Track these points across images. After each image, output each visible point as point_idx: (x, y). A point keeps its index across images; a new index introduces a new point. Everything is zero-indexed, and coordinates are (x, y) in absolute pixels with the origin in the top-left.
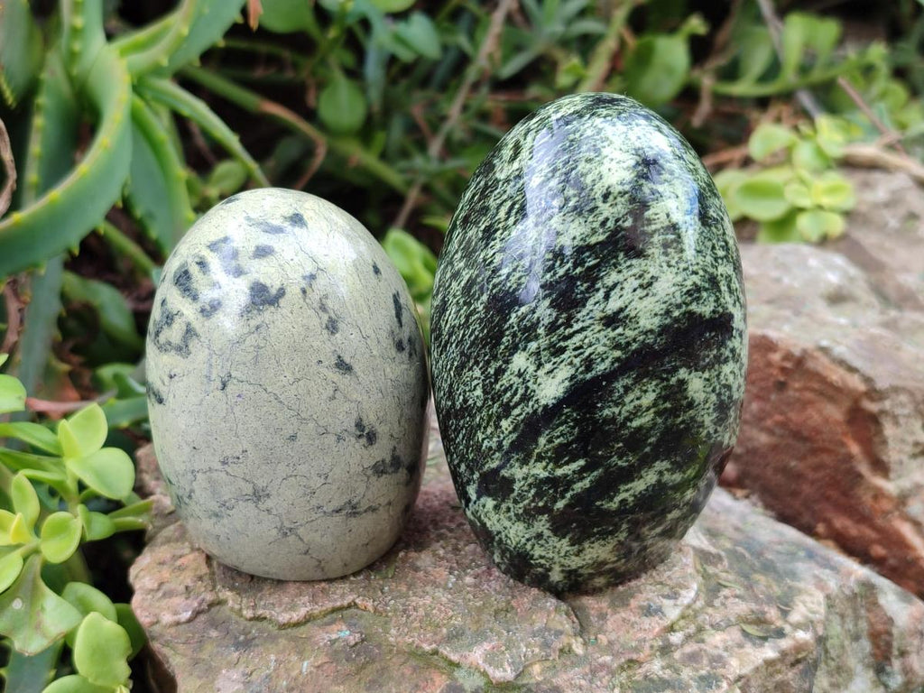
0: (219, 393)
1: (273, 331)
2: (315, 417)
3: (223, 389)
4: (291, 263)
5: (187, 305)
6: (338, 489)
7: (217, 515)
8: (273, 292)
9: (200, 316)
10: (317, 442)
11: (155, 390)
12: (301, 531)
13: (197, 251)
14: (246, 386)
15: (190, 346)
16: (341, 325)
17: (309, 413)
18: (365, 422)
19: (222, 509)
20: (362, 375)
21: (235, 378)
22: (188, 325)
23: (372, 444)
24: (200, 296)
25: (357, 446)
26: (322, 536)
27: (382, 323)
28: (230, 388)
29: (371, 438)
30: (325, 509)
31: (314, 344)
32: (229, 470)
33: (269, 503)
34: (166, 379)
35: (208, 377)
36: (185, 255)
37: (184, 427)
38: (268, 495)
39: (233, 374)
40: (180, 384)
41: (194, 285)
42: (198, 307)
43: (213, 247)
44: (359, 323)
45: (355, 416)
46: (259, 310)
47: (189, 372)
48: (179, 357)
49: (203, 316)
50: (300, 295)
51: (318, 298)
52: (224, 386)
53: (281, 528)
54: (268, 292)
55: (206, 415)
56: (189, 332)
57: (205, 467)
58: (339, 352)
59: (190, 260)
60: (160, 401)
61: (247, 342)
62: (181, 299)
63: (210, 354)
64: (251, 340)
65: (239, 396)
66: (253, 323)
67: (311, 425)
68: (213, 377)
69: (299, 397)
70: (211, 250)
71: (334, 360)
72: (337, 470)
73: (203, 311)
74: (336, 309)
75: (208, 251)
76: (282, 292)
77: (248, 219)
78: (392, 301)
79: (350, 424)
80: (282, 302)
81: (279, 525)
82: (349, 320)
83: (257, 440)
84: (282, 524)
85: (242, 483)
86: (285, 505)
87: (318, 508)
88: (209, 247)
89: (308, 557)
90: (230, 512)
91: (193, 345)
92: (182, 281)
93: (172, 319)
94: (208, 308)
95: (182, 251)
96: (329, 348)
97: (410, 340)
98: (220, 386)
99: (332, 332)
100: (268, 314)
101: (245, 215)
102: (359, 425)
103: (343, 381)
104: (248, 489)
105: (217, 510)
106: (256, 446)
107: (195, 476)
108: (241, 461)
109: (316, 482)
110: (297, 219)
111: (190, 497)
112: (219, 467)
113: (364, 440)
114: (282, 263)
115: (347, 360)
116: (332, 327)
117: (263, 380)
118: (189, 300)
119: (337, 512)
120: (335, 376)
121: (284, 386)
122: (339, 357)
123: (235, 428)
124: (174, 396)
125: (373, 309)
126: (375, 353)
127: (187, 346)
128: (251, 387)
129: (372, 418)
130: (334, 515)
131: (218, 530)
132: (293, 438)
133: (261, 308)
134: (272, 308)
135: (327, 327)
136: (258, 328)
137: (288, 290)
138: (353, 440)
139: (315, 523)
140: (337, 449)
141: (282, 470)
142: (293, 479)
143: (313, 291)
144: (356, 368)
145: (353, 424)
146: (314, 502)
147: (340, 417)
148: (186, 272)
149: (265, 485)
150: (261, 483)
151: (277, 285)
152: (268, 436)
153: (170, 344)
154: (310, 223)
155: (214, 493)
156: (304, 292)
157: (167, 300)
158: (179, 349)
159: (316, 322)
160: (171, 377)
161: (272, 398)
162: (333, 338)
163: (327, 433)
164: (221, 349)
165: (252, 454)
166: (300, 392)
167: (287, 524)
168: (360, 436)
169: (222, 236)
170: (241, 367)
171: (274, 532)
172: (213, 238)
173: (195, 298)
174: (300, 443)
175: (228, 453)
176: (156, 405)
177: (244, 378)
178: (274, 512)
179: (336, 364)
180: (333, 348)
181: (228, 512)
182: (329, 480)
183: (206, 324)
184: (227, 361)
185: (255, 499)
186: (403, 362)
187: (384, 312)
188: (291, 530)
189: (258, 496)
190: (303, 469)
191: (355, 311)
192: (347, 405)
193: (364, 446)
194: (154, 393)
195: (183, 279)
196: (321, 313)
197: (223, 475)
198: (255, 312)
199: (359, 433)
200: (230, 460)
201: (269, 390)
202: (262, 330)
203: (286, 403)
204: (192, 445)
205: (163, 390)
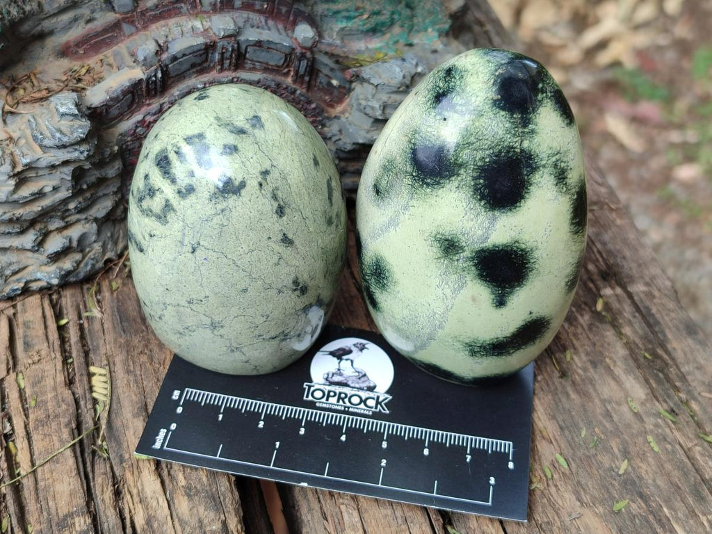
0: (190, 255)
1: (234, 214)
2: (263, 277)
3: (193, 252)
4: (251, 160)
5: (167, 185)
6: (276, 324)
7: (181, 334)
8: (237, 183)
9: (177, 196)
10: (263, 294)
11: (137, 240)
12: (244, 350)
13: (175, 141)
14: (211, 253)
15: (168, 217)
16: (287, 211)
17: (258, 275)
18: (300, 280)
19: (186, 331)
20: (301, 247)
21: (203, 246)
22: (167, 201)
23: (303, 294)
24: (178, 180)
25: (293, 296)
26: (260, 353)
27: (318, 206)
28: (197, 253)
29: (304, 290)
30: (264, 337)
31: (266, 225)
32: (193, 307)
33: (222, 331)
34: (147, 237)
35: (182, 243)
36: (165, 141)
37: (159, 273)
38: (222, 326)
39: (202, 243)
40: (159, 243)
41: (173, 171)
42: (176, 188)
43: (189, 140)
44: (301, 207)
45: (293, 276)
46: (224, 197)
47: (166, 236)
48: (158, 224)
49: (180, 196)
50: (258, 187)
51: (271, 189)
52: (194, 251)
53: (230, 347)
54: (232, 183)
55: (178, 269)
56: (168, 206)
57: (175, 303)
58: (285, 231)
59: (169, 148)
60: (141, 250)
61: (214, 221)
62: (161, 178)
63: (184, 226)
64: (217, 220)
65: (205, 259)
66: (219, 207)
67: (260, 283)
68: (186, 242)
69: (251, 263)
70: (188, 143)
71: (280, 237)
72: (276, 313)
73: (179, 192)
74: (284, 198)
75: (185, 143)
76: (243, 185)
77: (218, 119)
78: (326, 186)
79: (288, 281)
80: (243, 192)
81: (228, 345)
82: (294, 206)
83: (217, 291)
84: (231, 344)
85: (203, 317)
86: (235, 333)
87: (259, 336)
88: (185, 139)
89: (247, 364)
90: (192, 334)
91: (170, 216)
92: (163, 164)
93: (154, 193)
94: (184, 191)
95: (163, 137)
96: (277, 227)
97: (337, 215)
98: (191, 250)
99: (280, 216)
100: (232, 201)
101: (215, 115)
102: (296, 282)
103: (286, 252)
104: (208, 321)
105: (182, 330)
106: (216, 294)
107: (166, 307)
108: (203, 303)
109: (261, 320)
110: (256, 121)
111: (160, 318)
112: (187, 305)
113: (298, 293)
114: (244, 160)
115: (290, 236)
116: (281, 211)
117: (225, 249)
118: (169, 181)
119: (273, 339)
120: (280, 248)
121: (241, 255)
122: (284, 234)
123: (200, 280)
124: (153, 250)
125: (312, 195)
126: (311, 229)
127: (165, 217)
128: (215, 254)
129: (306, 276)
130: (271, 340)
131: (181, 341)
132: (245, 291)
133: (226, 196)
134: (235, 197)
135: (277, 212)
136: (223, 211)
137: (248, 183)
138: (290, 292)
139: (255, 345)
140: (277, 299)
141: (234, 311)
142: (243, 317)
143: (267, 184)
144: (297, 242)
145: (291, 282)
146: (257, 332)
147: (282, 277)
148: (166, 158)
149: (220, 320)
150: (217, 319)
151: (239, 179)
152: (226, 288)
153: (151, 211)
154: (267, 125)
155: (180, 319)
156: (261, 185)
157: (150, 176)
158: (159, 217)
159: (269, 206)
160: (151, 236)
161: (231, 263)
162: (280, 220)
163: (271, 288)
164: (193, 224)
165: (212, 299)
166: (253, 259)
167: (235, 345)
168: (295, 290)
169: (196, 132)
170: (208, 238)
171: (225, 349)
172: (190, 133)
173: (173, 181)
174: (249, 295)
175: (194, 296)
176: (138, 252)
177: (210, 247)
178: (226, 337)
179: (282, 240)
180: (280, 228)
181: (190, 333)
182: (269, 319)
183: (182, 202)
184: (198, 233)
185: (212, 328)
186: (331, 233)
187: (320, 197)
188: (237, 348)
189: (214, 326)
190: (251, 311)
191: (298, 199)
192: (288, 268)
193: (298, 296)
194: (136, 242)
195: (163, 163)
196: (273, 201)
197: (189, 310)
198: (221, 198)
199: (294, 288)
200: (195, 302)
201: (229, 256)
202: (226, 212)
203: (241, 267)
204: (166, 287)
205: (144, 244)
